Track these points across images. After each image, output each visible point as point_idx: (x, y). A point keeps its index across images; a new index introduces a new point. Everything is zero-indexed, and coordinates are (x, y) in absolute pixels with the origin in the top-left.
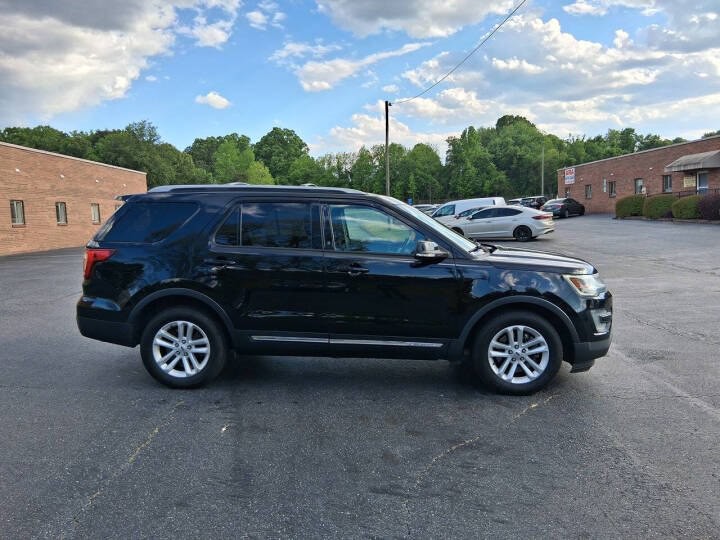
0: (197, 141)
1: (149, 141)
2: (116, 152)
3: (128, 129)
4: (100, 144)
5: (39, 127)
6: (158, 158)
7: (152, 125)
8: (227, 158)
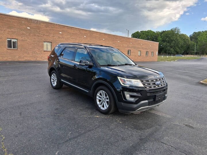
0: (194, 33)
1: (177, 33)
2: (166, 37)
3: (171, 30)
4: (162, 35)
5: (148, 30)
6: (178, 38)
7: (179, 29)
8: (202, 38)
